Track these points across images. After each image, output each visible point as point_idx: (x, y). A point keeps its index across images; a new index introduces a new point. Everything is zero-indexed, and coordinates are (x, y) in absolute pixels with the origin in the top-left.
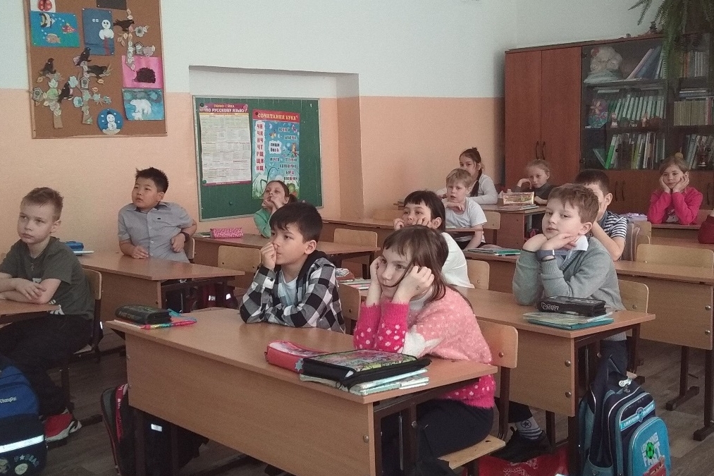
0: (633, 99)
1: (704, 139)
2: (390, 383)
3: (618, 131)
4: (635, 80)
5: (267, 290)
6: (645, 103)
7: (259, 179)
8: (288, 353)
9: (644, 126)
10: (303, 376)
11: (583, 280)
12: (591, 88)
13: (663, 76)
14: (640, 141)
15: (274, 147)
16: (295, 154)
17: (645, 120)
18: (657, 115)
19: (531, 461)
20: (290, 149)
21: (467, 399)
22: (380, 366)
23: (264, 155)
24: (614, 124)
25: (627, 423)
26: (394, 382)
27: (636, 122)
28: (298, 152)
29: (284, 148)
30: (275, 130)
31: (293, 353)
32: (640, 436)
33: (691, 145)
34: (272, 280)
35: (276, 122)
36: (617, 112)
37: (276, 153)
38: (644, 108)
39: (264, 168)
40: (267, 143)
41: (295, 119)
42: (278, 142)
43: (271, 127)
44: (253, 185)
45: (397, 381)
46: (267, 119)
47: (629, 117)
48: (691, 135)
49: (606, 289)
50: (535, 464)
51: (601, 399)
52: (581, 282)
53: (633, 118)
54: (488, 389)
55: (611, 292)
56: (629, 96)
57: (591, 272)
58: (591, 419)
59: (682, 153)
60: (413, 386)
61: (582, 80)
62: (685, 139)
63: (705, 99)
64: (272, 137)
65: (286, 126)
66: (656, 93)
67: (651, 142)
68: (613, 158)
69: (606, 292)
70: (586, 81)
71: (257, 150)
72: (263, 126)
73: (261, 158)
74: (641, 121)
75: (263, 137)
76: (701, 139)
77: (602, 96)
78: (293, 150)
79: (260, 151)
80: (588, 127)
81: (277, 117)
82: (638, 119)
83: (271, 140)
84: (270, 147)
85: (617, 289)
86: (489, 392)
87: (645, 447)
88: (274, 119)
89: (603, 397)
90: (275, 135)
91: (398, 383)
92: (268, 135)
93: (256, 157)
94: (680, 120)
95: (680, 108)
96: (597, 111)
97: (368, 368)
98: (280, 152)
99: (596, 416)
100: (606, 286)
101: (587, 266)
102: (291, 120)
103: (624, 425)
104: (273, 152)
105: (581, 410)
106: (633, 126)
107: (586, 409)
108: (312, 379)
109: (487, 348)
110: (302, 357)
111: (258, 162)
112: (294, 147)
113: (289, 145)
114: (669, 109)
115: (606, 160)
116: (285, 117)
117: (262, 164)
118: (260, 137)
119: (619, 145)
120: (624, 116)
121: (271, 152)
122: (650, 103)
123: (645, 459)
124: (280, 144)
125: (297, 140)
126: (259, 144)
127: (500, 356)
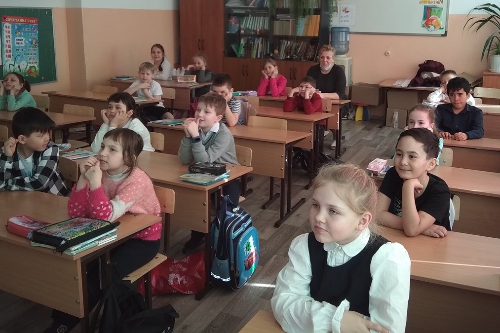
0: (252, 17)
1: (289, 43)
2: (91, 242)
3: (244, 36)
4: (253, 7)
5: (8, 170)
6: (259, 21)
7: (8, 64)
8: (22, 226)
9: (258, 33)
10: (32, 243)
11: (215, 150)
12: (230, 8)
13: (268, 6)
14: (256, 42)
15: (18, 42)
16: (35, 46)
17: (258, 30)
18: (265, 28)
19: (185, 259)
20: (31, 43)
21: (144, 237)
22: (84, 233)
23: (11, 47)
24: (242, 32)
25: (236, 234)
26: (94, 242)
27: (254, 30)
28: (37, 45)
29: (27, 42)
30: (19, 30)
31: (26, 226)
32: (243, 240)
33: (283, 46)
34: (10, 163)
35: (20, 24)
36: (244, 25)
37: (21, 45)
38: (258, 23)
39: (12, 56)
40: (13, 38)
41: (34, 22)
42: (22, 38)
43: (16, 28)
44: (4, 68)
45: (96, 240)
46: (13, 22)
47: (250, 28)
48: (282, 40)
49: (229, 153)
50: (188, 260)
51: (222, 221)
52: (214, 151)
53: (253, 29)
54: (157, 229)
55: (231, 154)
56: (250, 16)
57: (220, 145)
58: (217, 234)
59: (278, 50)
60: (107, 242)
61: (224, 4)
62: (280, 42)
63: (289, 21)
64: (17, 34)
65: (28, 26)
66: (265, 16)
67: (262, 43)
68: (242, 51)
69: (228, 154)
70: (227, 5)
71: (5, 43)
72: (10, 27)
73: (9, 49)
74: (256, 30)
75: (10, 34)
76: (287, 43)
77: (236, 15)
78: (34, 43)
79: (7, 44)
80: (228, 32)
81: (21, 20)
82: (255, 29)
83: (17, 36)
84: (16, 41)
85: (235, 153)
86: (158, 231)
87: (245, 245)
88: (18, 22)
89: (224, 220)
90: (19, 33)
91: (97, 242)
92: (14, 33)
93: (5, 49)
94: (277, 32)
95: (277, 24)
96: (233, 23)
97: (76, 237)
98: (24, 45)
99: (220, 232)
100: (229, 151)
101: (218, 142)
102: (31, 23)
103: (234, 235)
104: (18, 45)
105: (212, 228)
106: (253, 33)
107: (215, 228)
108: (39, 245)
109: (158, 204)
110: (32, 229)
111: (7, 51)
112: (34, 41)
113: (30, 40)
114: (271, 25)
115: (238, 52)
116: (27, 21)
117: (9, 54)
118: (8, 34)
119: (245, 44)
120: (248, 27)
121: (16, 45)
122: (261, 21)
123: (245, 252)
124: (24, 39)
125: (36, 37)
126: (7, 39)
127: (165, 207)
